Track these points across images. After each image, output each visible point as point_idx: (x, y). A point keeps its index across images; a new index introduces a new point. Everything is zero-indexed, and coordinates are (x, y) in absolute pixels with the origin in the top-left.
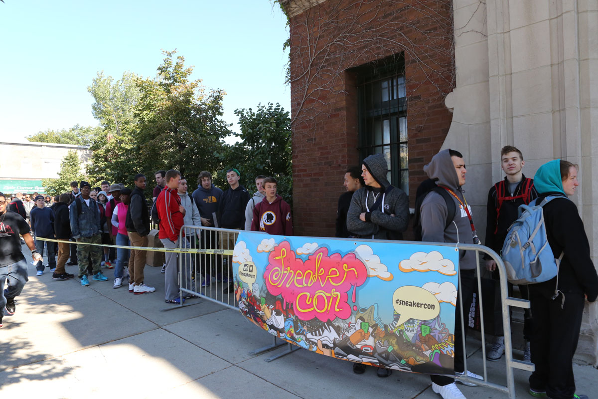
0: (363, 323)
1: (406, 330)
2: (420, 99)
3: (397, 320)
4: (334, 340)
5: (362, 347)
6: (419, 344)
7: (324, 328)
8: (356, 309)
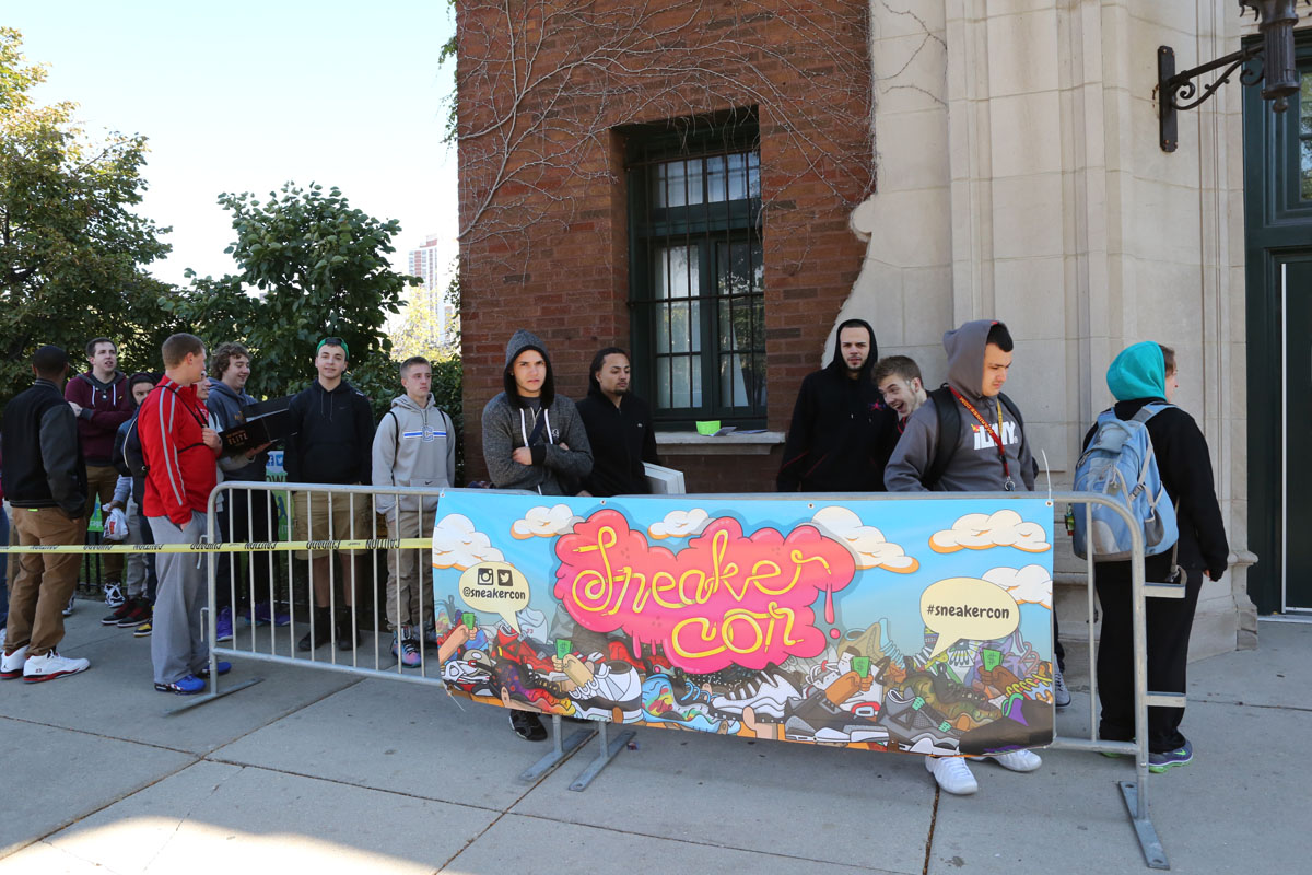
0: (856, 660)
1: (951, 662)
2: (794, 207)
3: (932, 645)
4: (787, 702)
5: (854, 708)
6: (981, 686)
7: (759, 681)
8: (838, 635)
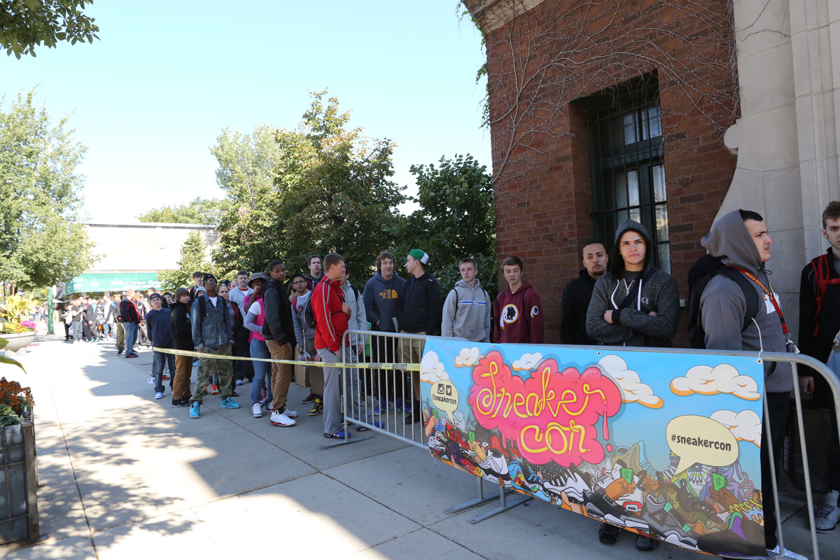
0: (624, 470)
1: (690, 480)
2: (685, 137)
3: (676, 465)
4: (584, 492)
5: (626, 503)
6: (711, 502)
7: (567, 476)
8: (611, 450)
